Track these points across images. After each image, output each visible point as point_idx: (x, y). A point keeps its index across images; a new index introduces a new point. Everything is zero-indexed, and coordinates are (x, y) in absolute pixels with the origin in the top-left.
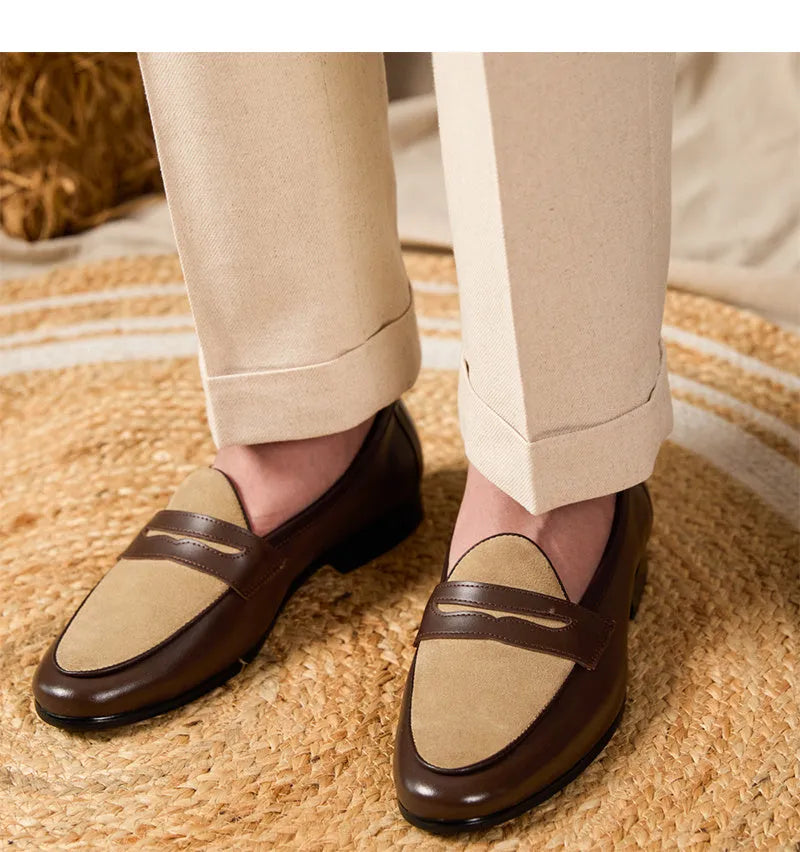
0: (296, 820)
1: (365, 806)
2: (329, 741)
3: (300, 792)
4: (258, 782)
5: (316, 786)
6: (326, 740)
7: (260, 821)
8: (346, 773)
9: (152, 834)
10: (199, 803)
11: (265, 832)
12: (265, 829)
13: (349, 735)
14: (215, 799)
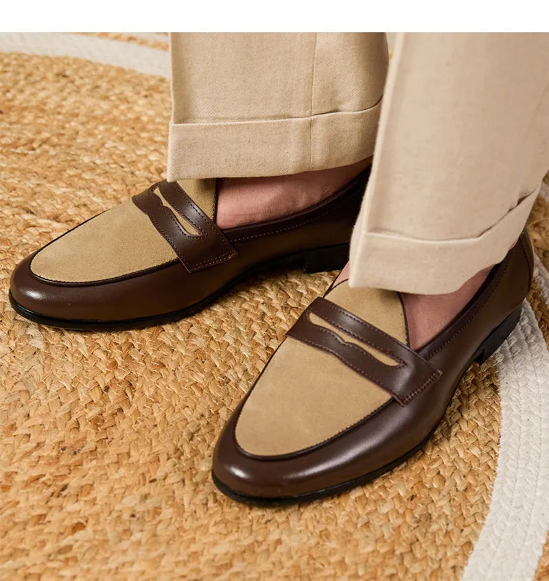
0: (123, 441)
1: (168, 418)
2: (108, 372)
3: (111, 418)
4: (74, 418)
5: (121, 410)
6: (105, 372)
7: (96, 448)
8: (136, 394)
9: (18, 478)
10: (39, 445)
11: (106, 456)
12: (105, 453)
13: (119, 363)
14: (51, 439)
